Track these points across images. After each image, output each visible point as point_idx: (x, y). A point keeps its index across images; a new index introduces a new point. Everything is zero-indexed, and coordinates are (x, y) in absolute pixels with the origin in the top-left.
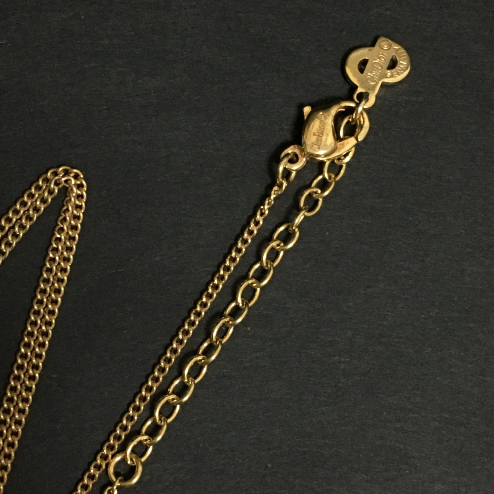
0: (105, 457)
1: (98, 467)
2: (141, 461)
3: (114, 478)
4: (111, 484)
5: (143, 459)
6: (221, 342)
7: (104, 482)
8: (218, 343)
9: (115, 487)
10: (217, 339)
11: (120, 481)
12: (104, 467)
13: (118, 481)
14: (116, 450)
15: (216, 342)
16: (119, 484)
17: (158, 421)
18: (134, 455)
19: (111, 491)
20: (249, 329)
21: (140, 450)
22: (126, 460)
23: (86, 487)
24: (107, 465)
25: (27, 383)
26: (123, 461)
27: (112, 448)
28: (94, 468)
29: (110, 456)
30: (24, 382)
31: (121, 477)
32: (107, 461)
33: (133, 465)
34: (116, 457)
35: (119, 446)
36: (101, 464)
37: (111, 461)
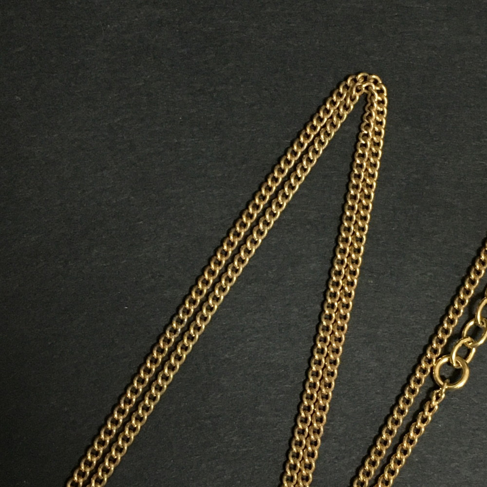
0: (430, 361)
1: (424, 371)
2: (466, 363)
3: (441, 383)
4: (439, 387)
5: (468, 361)
7: (430, 386)
9: (443, 390)
11: (448, 384)
12: (429, 370)
13: (446, 384)
14: (439, 354)
16: (447, 387)
17: (479, 323)
18: (459, 358)
19: (440, 394)
21: (464, 352)
22: (451, 362)
23: (413, 391)
24: (432, 369)
25: (346, 288)
26: (449, 363)
27: (435, 351)
28: (420, 371)
29: (434, 360)
30: (343, 288)
31: (448, 381)
32: (431, 365)
33: (458, 368)
34: (440, 360)
35: (442, 349)
36: (426, 368)
37: (435, 365)
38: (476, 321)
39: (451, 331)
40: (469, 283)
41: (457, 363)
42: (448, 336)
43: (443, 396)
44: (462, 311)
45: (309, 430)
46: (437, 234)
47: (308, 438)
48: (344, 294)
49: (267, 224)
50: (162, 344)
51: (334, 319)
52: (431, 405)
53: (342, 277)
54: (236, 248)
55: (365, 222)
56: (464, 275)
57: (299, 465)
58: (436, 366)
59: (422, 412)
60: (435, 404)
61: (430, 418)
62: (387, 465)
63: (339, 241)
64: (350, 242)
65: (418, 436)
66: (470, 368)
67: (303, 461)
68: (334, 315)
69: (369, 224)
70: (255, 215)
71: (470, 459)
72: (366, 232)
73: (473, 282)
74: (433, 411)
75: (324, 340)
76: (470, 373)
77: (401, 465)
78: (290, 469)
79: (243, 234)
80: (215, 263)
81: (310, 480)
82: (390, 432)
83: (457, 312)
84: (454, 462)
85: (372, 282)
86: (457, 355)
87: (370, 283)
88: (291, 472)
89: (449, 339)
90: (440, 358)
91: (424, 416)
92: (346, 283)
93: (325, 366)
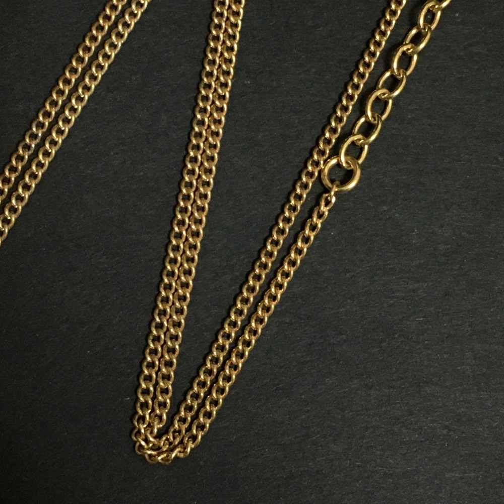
0: (317, 164)
1: (311, 175)
2: (358, 164)
3: (330, 185)
4: (328, 191)
5: (360, 161)
6: (430, 28)
7: (319, 191)
8: (426, 30)
9: (332, 193)
10: (424, 26)
11: (337, 186)
12: (316, 174)
13: (334, 186)
14: (327, 156)
15: (425, 29)
16: (337, 190)
17: (370, 119)
18: (349, 158)
19: (329, 198)
20: (457, 15)
21: (355, 151)
22: (341, 163)
23: (299, 197)
24: (320, 172)
25: (220, 91)
26: (339, 165)
27: (322, 153)
28: (306, 176)
29: (322, 162)
30: (215, 90)
31: (337, 182)
32: (319, 168)
33: (349, 169)
34: (329, 162)
35: (330, 150)
36: (313, 172)
37: (323, 167)
38: (367, 117)
39: (339, 130)
40: (357, 77)
41: (347, 163)
42: (337, 136)
43: (334, 200)
44: (351, 107)
45: (184, 246)
46: (320, 27)
47: (183, 255)
48: (217, 96)
49: (126, 25)
50: (14, 162)
51: (207, 123)
52: (320, 211)
53: (214, 79)
54: (94, 54)
55: (238, 18)
56: (352, 70)
57: (174, 284)
58: (324, 169)
59: (311, 220)
60: (324, 209)
61: (319, 226)
62: (274, 279)
63: (209, 39)
64: (222, 39)
65: (307, 245)
66: (362, 170)
67: (179, 280)
68: (206, 120)
69: (242, 20)
70: (113, 17)
71: (368, 268)
72: (239, 29)
73: (362, 76)
74: (323, 218)
75: (197, 147)
76: (362, 174)
77: (289, 278)
78: (165, 289)
79: (100, 38)
80: (70, 71)
81: (188, 300)
82: (276, 243)
83: (346, 109)
84: (349, 272)
85: (249, 82)
86: (346, 154)
87: (248, 83)
88: (165, 292)
89: (337, 140)
90: (329, 160)
91: (313, 223)
92: (219, 84)
93: (199, 176)
